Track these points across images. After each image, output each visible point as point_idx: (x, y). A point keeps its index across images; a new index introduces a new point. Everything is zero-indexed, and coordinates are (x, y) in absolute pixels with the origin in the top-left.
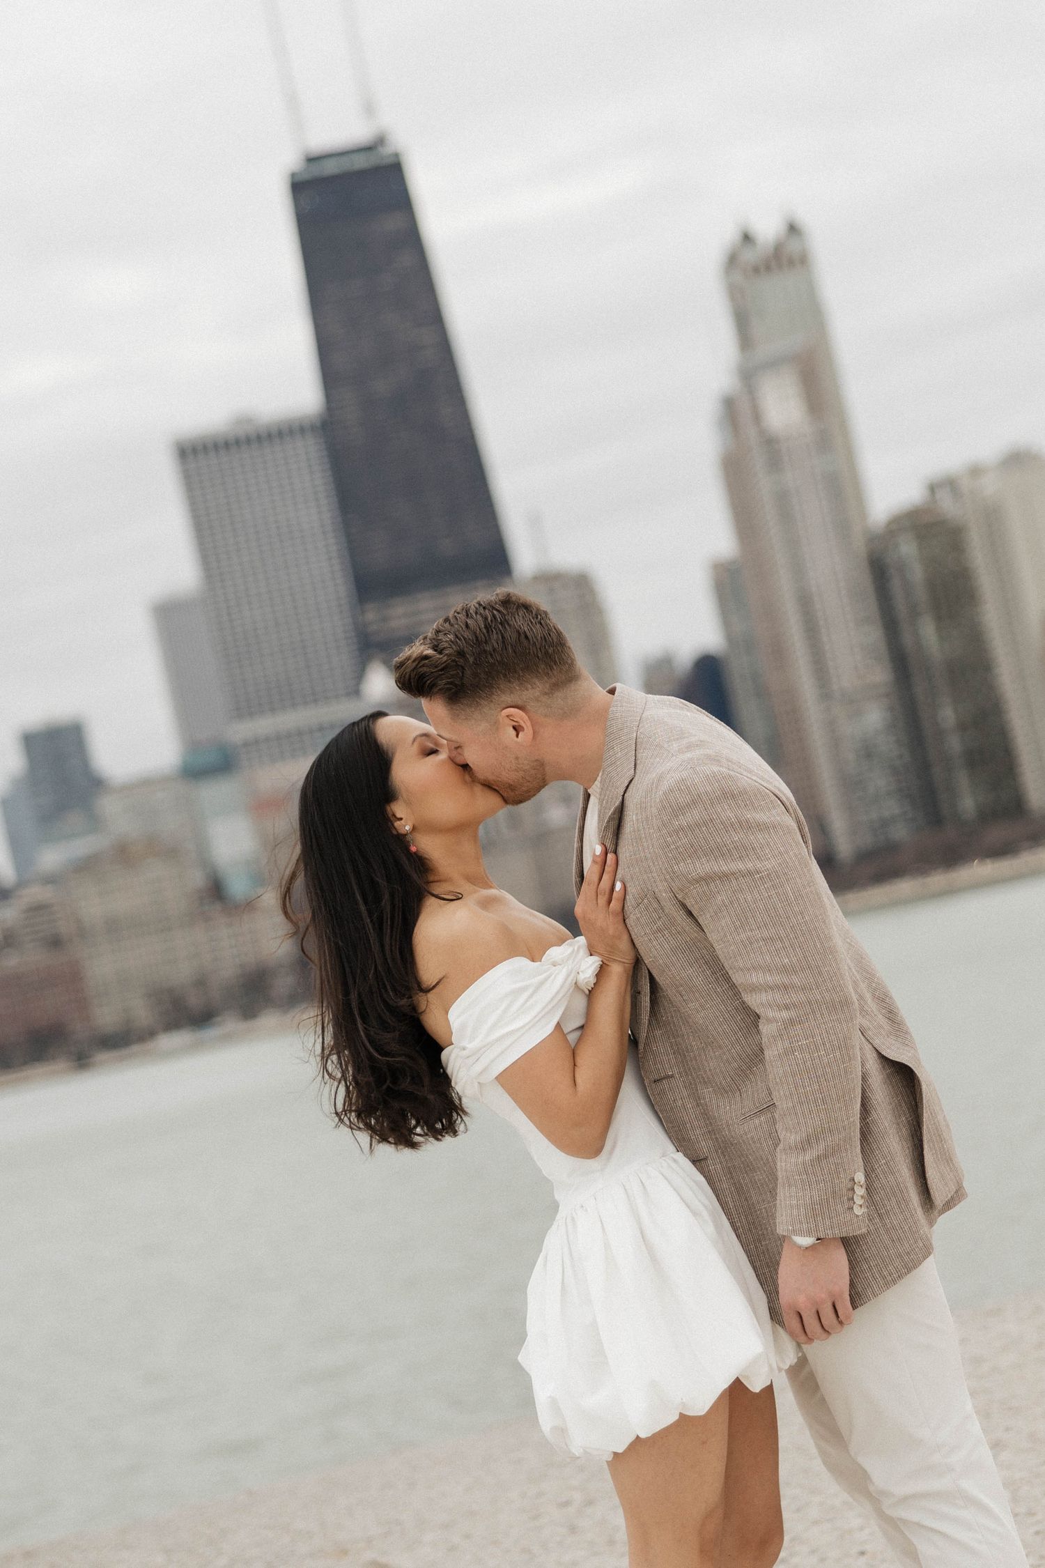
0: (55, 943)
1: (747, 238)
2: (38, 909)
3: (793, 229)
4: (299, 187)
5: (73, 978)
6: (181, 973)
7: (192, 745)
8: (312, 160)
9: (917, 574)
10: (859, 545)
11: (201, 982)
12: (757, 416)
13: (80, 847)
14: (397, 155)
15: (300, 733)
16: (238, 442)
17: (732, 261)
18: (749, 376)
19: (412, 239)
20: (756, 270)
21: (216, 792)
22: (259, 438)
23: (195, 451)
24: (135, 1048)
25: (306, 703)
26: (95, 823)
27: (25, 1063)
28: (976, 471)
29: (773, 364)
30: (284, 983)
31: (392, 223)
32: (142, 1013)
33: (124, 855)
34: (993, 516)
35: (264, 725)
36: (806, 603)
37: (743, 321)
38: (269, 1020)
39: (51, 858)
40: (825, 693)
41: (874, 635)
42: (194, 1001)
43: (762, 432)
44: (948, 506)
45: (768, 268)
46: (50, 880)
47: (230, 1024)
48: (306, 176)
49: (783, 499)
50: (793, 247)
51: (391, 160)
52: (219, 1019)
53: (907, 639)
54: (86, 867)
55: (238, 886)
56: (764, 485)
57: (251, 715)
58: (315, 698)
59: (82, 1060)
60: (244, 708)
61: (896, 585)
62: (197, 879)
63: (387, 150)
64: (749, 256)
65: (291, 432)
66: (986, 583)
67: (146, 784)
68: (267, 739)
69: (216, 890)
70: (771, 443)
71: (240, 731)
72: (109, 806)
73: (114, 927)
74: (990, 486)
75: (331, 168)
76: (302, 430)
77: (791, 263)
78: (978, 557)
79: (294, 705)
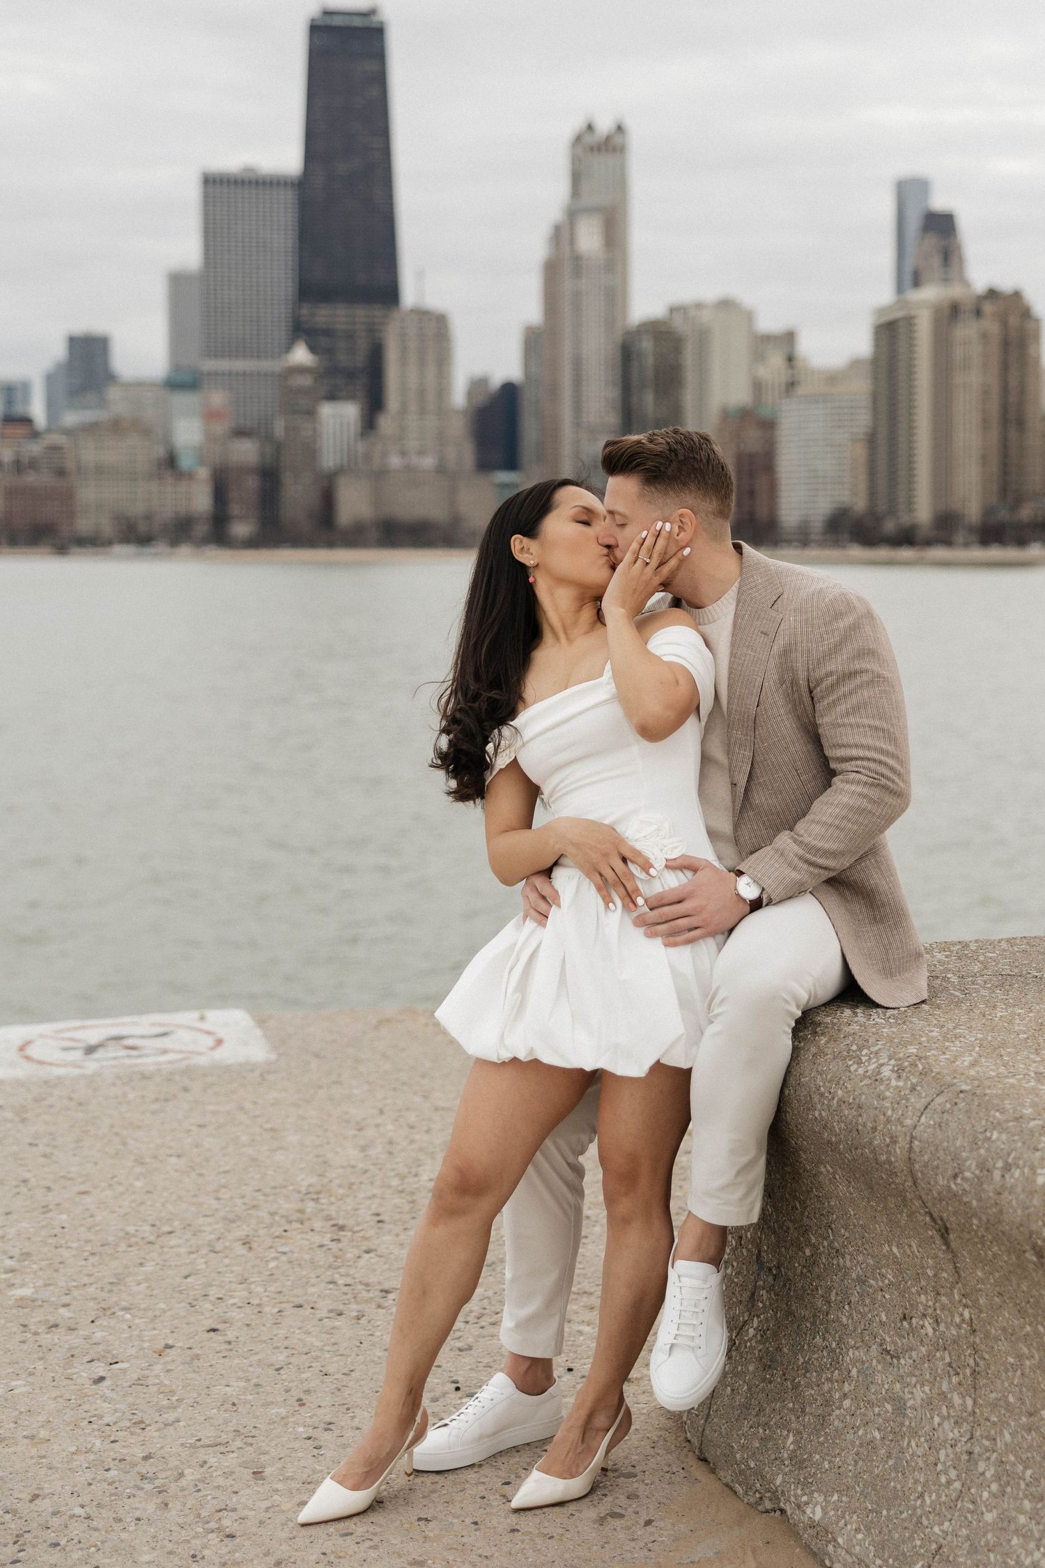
0: (61, 472)
1: (590, 128)
2: (55, 448)
3: (620, 129)
4: (316, 29)
5: (67, 497)
6: (137, 509)
7: (176, 367)
8: (327, 13)
9: (650, 361)
10: (618, 337)
11: (149, 517)
12: (572, 241)
13: (88, 416)
14: (382, 23)
15: (244, 374)
16: (243, 182)
17: (578, 140)
18: (572, 214)
19: (380, 79)
20: (592, 149)
21: (183, 400)
22: (257, 183)
23: (214, 181)
24: (99, 549)
25: (252, 356)
26: (103, 403)
27: (25, 545)
28: (699, 306)
29: (589, 211)
30: (201, 529)
31: (370, 66)
32: (107, 528)
33: (116, 427)
34: (703, 336)
35: (224, 365)
36: (578, 363)
37: (577, 178)
38: (185, 550)
39: (71, 418)
40: (577, 424)
41: (614, 393)
42: (142, 528)
43: (573, 250)
44: (678, 323)
45: (599, 150)
46: (68, 432)
47: (161, 547)
48: (322, 23)
49: (577, 295)
50: (617, 140)
51: (378, 26)
52: (153, 543)
53: (635, 399)
54: (91, 429)
55: (186, 462)
56: (568, 285)
57: (216, 356)
58: (258, 355)
59: (61, 549)
60: (212, 351)
61: (635, 364)
62: (160, 451)
63: (375, 19)
64: (589, 139)
65: (278, 183)
66: (690, 376)
67: (140, 384)
68: (223, 374)
69: (170, 462)
70: (577, 259)
71: (209, 365)
72: (113, 393)
73: (100, 470)
74: (706, 316)
75: (337, 21)
76: (286, 184)
77: (614, 149)
78: (689, 358)
79: (244, 356)
